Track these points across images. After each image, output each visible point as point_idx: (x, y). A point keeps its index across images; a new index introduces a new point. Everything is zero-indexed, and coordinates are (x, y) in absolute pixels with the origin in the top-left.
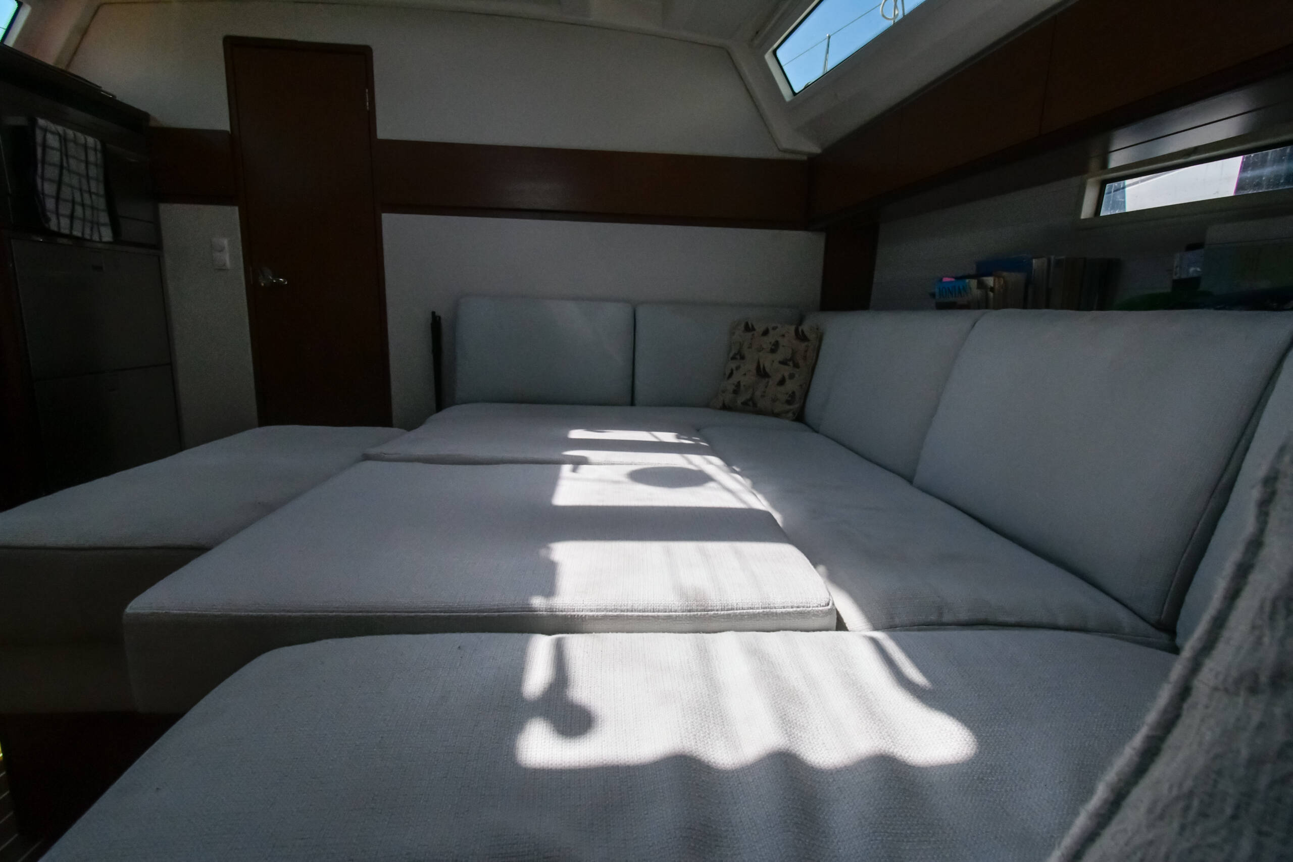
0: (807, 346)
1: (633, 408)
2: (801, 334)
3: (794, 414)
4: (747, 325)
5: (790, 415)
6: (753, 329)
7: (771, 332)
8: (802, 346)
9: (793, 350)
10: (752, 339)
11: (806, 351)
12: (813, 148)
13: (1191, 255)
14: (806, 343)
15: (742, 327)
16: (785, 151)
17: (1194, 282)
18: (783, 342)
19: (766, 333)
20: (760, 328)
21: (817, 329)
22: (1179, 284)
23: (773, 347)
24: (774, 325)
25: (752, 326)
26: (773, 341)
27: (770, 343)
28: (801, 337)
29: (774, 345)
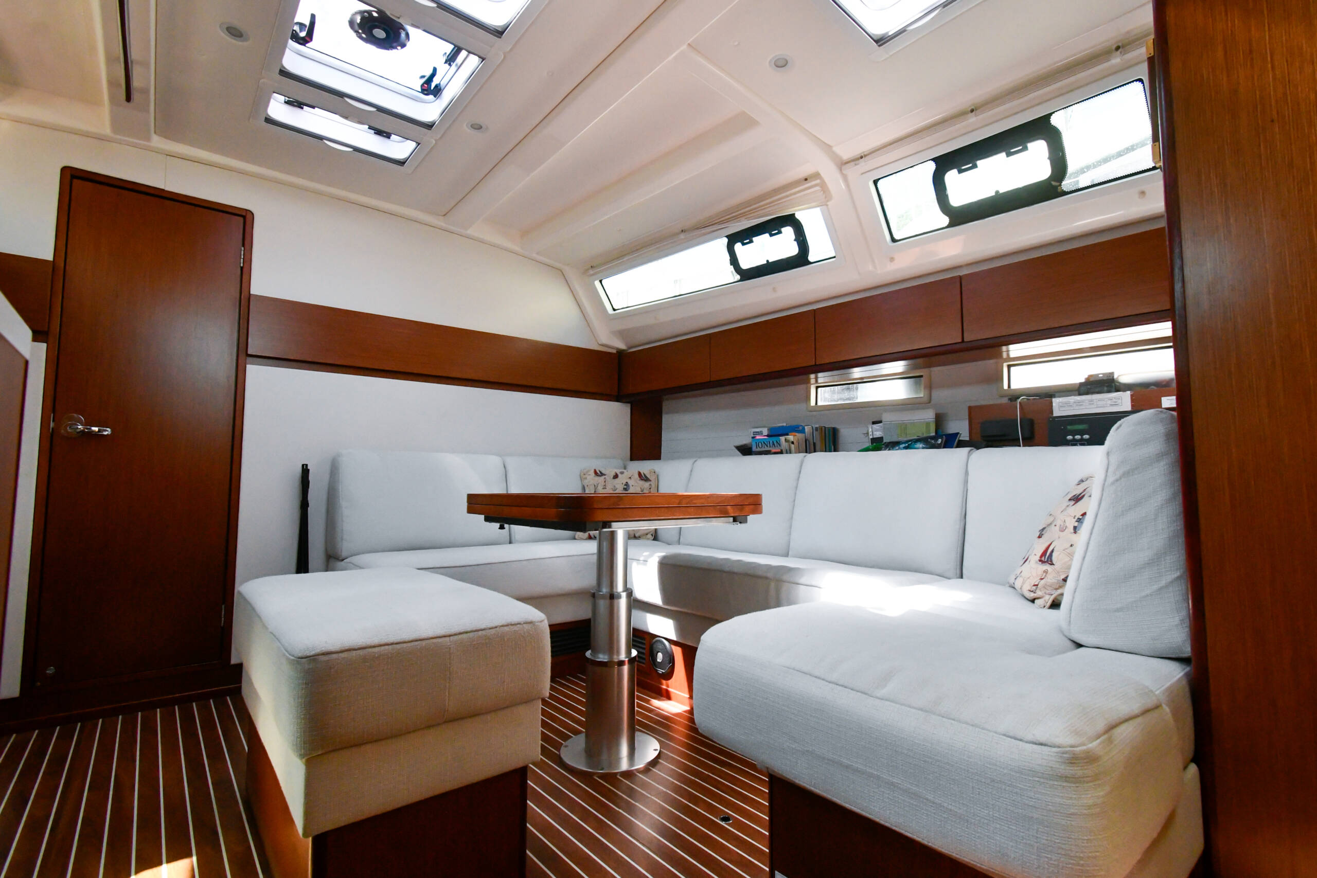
0: (650, 485)
1: (511, 545)
2: (643, 475)
3: (652, 535)
4: (596, 472)
5: (649, 536)
6: (602, 474)
7: (620, 475)
8: (647, 485)
9: (641, 488)
10: (605, 482)
11: (650, 489)
12: (622, 346)
13: (875, 426)
14: (649, 483)
15: (592, 472)
16: (603, 345)
17: (881, 439)
18: (631, 482)
19: (616, 476)
20: (610, 472)
21: (655, 472)
22: (874, 440)
23: (625, 487)
24: (621, 470)
25: (600, 472)
26: (624, 483)
27: (623, 484)
28: (643, 477)
29: (625, 485)
